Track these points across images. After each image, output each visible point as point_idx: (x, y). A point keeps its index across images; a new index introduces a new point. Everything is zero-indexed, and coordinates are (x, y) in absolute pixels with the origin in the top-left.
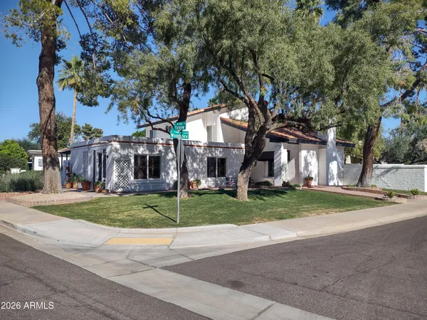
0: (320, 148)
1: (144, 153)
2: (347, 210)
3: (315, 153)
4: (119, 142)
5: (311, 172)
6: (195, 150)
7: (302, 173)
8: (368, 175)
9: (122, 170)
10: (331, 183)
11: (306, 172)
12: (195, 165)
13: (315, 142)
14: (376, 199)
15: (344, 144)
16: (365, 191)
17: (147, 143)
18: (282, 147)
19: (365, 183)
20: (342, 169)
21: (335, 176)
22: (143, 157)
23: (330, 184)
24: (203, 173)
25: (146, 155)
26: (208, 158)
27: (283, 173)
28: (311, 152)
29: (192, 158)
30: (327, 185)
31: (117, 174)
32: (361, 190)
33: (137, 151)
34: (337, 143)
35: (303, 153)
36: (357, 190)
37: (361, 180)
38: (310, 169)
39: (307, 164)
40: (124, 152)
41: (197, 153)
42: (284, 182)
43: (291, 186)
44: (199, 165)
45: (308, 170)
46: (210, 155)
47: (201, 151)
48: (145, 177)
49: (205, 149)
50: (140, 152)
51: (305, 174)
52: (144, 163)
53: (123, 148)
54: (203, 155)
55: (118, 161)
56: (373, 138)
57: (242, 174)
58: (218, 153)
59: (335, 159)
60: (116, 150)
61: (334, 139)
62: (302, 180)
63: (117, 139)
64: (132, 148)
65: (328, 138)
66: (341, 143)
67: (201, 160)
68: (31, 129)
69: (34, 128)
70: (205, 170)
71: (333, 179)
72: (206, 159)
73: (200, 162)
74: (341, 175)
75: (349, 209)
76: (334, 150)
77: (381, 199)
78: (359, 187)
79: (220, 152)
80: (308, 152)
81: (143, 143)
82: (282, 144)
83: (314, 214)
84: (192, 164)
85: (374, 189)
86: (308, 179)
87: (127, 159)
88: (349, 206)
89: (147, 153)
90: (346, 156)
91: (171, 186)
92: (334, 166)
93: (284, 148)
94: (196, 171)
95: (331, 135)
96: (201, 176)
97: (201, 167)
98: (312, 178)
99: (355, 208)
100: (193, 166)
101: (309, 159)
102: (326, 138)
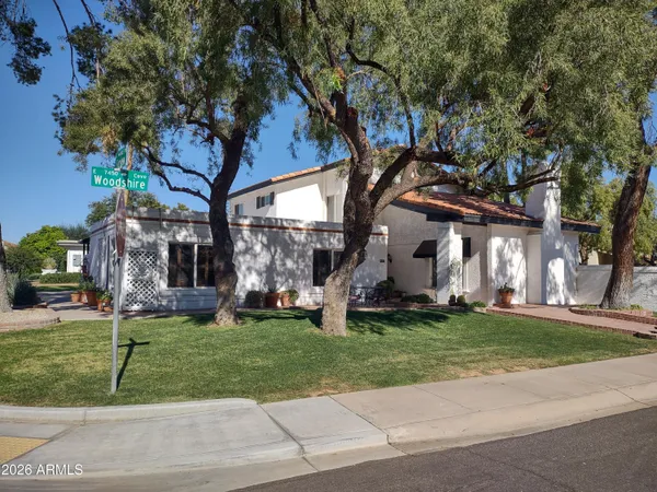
0: (530, 233)
1: (188, 240)
2: (561, 363)
3: (520, 242)
4: (139, 219)
5: (511, 278)
6: (290, 236)
7: (491, 280)
8: (624, 284)
9: (142, 271)
10: (552, 301)
11: (501, 278)
12: (290, 264)
13: (518, 222)
14: (637, 335)
15: (578, 228)
16: (617, 316)
17: (195, 222)
18: (452, 231)
19: (617, 301)
20: (575, 274)
21: (561, 288)
22: (187, 247)
23: (549, 302)
24: (305, 278)
25: (192, 245)
26: (315, 251)
27: (453, 279)
28: (512, 239)
29: (283, 250)
30: (544, 303)
31: (131, 278)
32: (607, 315)
33: (174, 236)
34: (564, 225)
35: (496, 243)
36: (599, 314)
37: (610, 293)
38: (509, 273)
39: (503, 264)
40: (150, 238)
41: (294, 242)
42: (453, 297)
43: (465, 305)
44: (297, 262)
45: (505, 275)
46: (319, 246)
47: (301, 237)
48: (190, 284)
49: (309, 234)
50: (180, 238)
51: (499, 282)
52: (188, 259)
53: (146, 230)
54: (304, 245)
55: (135, 254)
56: (634, 211)
57: (334, 278)
58: (334, 241)
59: (560, 254)
60: (134, 235)
61: (557, 216)
62: (494, 293)
63: (135, 214)
64: (165, 231)
65: (545, 215)
66: (572, 225)
67: (302, 255)
68: (89, 211)
69: (93, 209)
70: (309, 272)
71: (557, 292)
72: (311, 253)
73: (299, 257)
74: (573, 285)
75: (565, 358)
76: (557, 238)
77: (646, 336)
78: (606, 310)
79: (339, 240)
80: (506, 241)
81: (187, 222)
82: (452, 225)
83: (473, 373)
84: (282, 260)
85: (635, 313)
86: (505, 293)
87: (152, 250)
88: (568, 354)
89: (194, 239)
90: (589, 251)
91: (241, 301)
92: (557, 268)
93: (456, 233)
94: (291, 274)
95: (552, 209)
96: (301, 283)
97: (301, 267)
98: (512, 291)
99: (582, 357)
100: (284, 264)
101: (508, 254)
102: (540, 215)
